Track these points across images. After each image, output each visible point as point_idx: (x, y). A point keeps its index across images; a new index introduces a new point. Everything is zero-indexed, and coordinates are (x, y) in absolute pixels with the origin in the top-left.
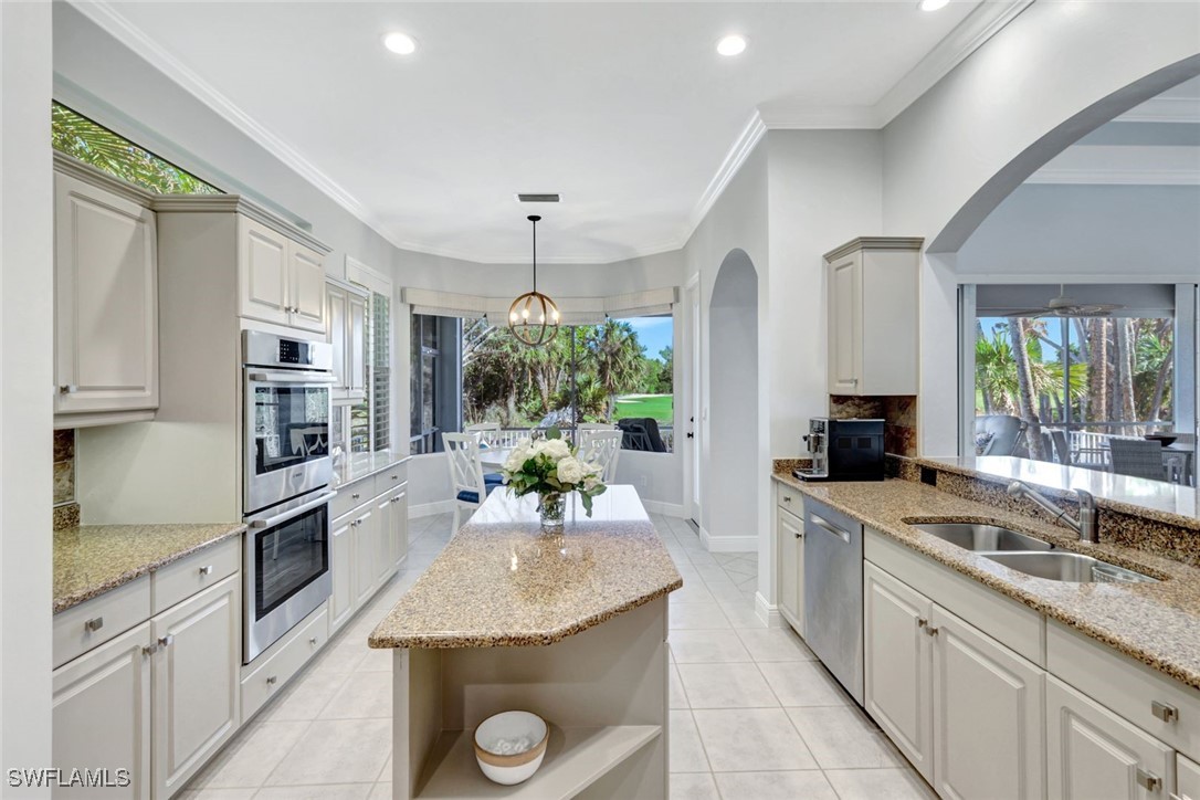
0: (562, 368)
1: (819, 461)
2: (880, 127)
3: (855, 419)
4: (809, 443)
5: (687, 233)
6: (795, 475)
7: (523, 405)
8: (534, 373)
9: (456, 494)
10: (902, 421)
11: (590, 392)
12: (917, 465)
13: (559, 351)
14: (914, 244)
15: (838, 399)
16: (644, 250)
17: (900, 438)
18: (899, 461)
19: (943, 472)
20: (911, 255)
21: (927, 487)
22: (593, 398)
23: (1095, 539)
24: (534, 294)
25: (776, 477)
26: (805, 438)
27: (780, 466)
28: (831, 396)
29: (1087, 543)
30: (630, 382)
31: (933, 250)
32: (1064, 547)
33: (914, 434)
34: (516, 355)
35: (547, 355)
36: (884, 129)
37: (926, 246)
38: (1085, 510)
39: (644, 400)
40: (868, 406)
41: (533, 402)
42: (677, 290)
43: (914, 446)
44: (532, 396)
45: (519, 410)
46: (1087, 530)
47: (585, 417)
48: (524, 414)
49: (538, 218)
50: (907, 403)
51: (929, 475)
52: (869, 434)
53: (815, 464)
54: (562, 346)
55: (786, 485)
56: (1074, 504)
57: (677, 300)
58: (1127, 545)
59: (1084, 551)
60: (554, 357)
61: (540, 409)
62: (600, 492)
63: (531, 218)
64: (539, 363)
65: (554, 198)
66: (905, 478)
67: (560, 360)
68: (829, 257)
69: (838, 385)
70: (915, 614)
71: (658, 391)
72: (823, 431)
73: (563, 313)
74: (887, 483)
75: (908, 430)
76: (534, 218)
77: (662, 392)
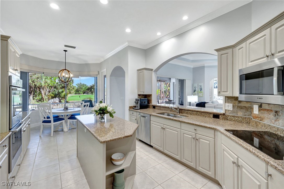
0: (48, 88)
1: (138, 106)
2: (145, 49)
3: (143, 99)
4: (136, 103)
5: (102, 60)
6: (133, 109)
7: (35, 98)
8: (39, 89)
9: (42, 121)
10: (149, 98)
11: (63, 94)
12: (152, 106)
13: (48, 83)
14: (152, 70)
15: (139, 95)
16: (90, 62)
17: (149, 101)
18: (149, 105)
19: (156, 106)
20: (151, 71)
21: (154, 109)
22: (64, 96)
23: (179, 113)
24: (65, 70)
25: (130, 109)
26: (135, 102)
27: (130, 107)
28: (138, 94)
29: (178, 114)
30: (72, 92)
31: (154, 71)
32: (176, 115)
33: (151, 101)
34: (34, 84)
35: (44, 84)
36: (146, 49)
37: (153, 70)
38: (178, 109)
39: (72, 96)
40: (143, 96)
41: (38, 97)
42: (98, 72)
43: (151, 103)
44: (38, 95)
45: (34, 99)
46: (178, 112)
47: (61, 101)
48: (35, 100)
49: (67, 51)
50: (150, 96)
51: (154, 107)
52: (145, 101)
53: (137, 107)
54: (49, 82)
55: (132, 110)
56: (177, 109)
57: (99, 74)
58: (182, 113)
59: (178, 115)
60: (47, 84)
61: (41, 99)
62: (114, 113)
63: (64, 51)
64: (41, 86)
65: (74, 48)
66: (150, 108)
67: (48, 85)
68: (138, 70)
69: (140, 93)
70: (161, 127)
71: (75, 94)
72: (139, 101)
73: (73, 75)
74: (148, 109)
75: (150, 100)
76: (65, 51)
77: (77, 94)
